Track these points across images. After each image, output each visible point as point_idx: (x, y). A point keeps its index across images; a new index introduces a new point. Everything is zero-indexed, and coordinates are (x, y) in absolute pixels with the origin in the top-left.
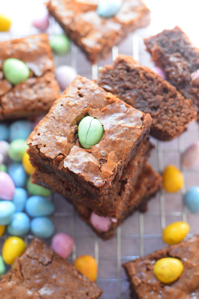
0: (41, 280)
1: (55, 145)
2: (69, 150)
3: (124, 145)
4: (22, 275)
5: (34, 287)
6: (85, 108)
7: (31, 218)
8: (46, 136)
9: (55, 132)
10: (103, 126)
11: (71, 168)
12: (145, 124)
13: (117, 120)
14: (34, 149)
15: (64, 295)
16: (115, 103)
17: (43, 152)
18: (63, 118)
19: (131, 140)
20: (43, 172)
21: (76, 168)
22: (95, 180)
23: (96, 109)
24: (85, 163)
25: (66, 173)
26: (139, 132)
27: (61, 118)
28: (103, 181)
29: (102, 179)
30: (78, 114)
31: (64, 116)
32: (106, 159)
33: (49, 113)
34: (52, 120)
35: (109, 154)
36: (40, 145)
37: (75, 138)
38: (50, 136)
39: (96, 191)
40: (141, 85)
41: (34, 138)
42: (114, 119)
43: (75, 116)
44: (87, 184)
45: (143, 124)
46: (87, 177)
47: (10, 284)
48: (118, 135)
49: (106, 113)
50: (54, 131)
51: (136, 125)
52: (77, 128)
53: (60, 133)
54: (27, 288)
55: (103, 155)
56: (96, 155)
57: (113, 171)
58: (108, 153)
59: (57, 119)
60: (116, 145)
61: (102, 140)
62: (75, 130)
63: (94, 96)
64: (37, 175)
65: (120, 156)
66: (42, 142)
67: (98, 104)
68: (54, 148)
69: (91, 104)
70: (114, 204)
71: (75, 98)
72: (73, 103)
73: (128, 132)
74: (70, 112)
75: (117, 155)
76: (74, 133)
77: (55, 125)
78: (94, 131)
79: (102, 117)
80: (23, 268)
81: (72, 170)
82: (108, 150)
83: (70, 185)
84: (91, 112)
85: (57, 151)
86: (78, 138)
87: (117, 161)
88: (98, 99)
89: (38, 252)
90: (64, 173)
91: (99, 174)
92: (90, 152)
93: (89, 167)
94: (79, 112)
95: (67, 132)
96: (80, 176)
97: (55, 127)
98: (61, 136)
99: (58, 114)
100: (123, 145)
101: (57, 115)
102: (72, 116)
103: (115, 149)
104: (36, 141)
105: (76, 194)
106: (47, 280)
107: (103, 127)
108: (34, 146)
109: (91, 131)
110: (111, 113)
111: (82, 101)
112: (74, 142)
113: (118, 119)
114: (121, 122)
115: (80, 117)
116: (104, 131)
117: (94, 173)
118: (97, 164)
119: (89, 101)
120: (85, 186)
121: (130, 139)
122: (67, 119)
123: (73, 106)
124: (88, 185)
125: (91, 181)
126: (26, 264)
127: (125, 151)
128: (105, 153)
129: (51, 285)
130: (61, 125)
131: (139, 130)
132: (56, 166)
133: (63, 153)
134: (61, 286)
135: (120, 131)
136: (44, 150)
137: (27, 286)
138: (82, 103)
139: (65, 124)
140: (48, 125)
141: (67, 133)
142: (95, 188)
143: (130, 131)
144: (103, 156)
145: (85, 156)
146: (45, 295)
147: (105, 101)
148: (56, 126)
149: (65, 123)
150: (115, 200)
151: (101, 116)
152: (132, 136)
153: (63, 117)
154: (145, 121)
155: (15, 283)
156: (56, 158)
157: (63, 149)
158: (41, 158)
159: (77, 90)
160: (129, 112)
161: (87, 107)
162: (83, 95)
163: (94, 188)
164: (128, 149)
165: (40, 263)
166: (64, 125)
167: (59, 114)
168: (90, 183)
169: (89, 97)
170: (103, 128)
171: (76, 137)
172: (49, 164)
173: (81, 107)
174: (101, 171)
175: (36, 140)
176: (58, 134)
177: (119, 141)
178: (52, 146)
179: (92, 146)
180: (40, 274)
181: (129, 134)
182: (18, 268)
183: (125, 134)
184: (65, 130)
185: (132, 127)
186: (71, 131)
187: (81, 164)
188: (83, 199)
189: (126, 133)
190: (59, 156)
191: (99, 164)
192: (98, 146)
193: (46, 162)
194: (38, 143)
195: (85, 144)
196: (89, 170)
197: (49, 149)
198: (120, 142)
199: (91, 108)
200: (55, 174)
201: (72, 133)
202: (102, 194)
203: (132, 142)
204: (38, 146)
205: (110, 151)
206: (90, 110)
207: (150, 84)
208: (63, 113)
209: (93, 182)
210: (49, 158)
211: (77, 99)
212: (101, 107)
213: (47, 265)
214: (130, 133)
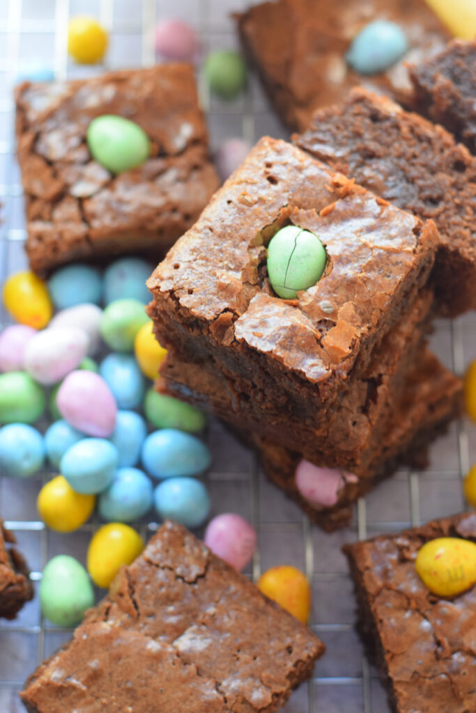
0: (181, 617)
1: (214, 290)
2: (245, 303)
3: (376, 289)
4: (136, 607)
5: (163, 633)
6: (284, 207)
7: (156, 481)
8: (194, 271)
9: (215, 260)
10: (325, 246)
11: (252, 340)
12: (422, 242)
13: (358, 234)
14: (166, 301)
15: (236, 653)
16: (353, 196)
17: (187, 306)
18: (232, 231)
19: (390, 278)
20: (186, 361)
21: (264, 340)
22: (307, 366)
23: (309, 211)
24: (284, 328)
25: (241, 354)
26: (410, 260)
27: (229, 231)
28: (328, 368)
29: (326, 365)
30: (267, 221)
31: (235, 225)
32: (334, 321)
33: (201, 219)
34: (206, 234)
35: (342, 308)
36: (179, 289)
37: (259, 276)
38: (201, 269)
39: (310, 395)
40: (402, 150)
41: (166, 274)
42: (352, 232)
43: (259, 225)
44: (289, 378)
45: (419, 243)
46: (289, 361)
47: (106, 627)
48: (360, 266)
49: (331, 217)
50: (212, 258)
51: (403, 244)
52: (264, 252)
53: (226, 262)
54: (147, 635)
55: (325, 310)
56: (309, 311)
57: (350, 348)
58: (337, 307)
59: (219, 233)
60: (356, 289)
61: (325, 276)
62: (260, 258)
63: (304, 180)
64: (171, 366)
65: (367, 314)
66: (184, 283)
67: (312, 199)
68: (211, 296)
69: (298, 198)
70: (351, 434)
71: (260, 185)
72: (256, 198)
73: (384, 260)
74: (249, 217)
75: (359, 311)
76: (257, 263)
77: (215, 245)
78: (304, 257)
79: (324, 227)
80: (137, 588)
81: (253, 344)
82: (338, 300)
83: (248, 386)
84: (295, 217)
85: (218, 303)
86: (267, 275)
87: (360, 324)
88: (312, 186)
89: (171, 552)
90: (234, 354)
91: (319, 353)
92: (296, 306)
93: (294, 338)
94: (270, 217)
95: (240, 261)
96: (273, 357)
97: (215, 250)
98: (229, 269)
99: (220, 221)
100: (373, 289)
101: (218, 224)
102: (252, 226)
103: (354, 297)
104: (170, 280)
105: (263, 407)
106: (195, 617)
107: (327, 248)
108: (166, 292)
109: (298, 258)
110: (343, 217)
111: (276, 192)
112: (257, 284)
113: (361, 231)
114: (366, 238)
115: (272, 227)
116: (328, 258)
117: (305, 351)
118: (313, 331)
119: (291, 193)
120: (285, 383)
121: (389, 276)
122: (242, 232)
123: (256, 203)
124: (291, 380)
125: (299, 368)
126: (144, 579)
127: (377, 302)
128: (332, 305)
129: (204, 628)
130: (227, 244)
131: (409, 256)
132: (216, 339)
133: (232, 308)
134: (228, 631)
135: (364, 258)
136: (188, 301)
137: (146, 629)
138: (275, 197)
139: (236, 243)
140: (198, 246)
141: (240, 263)
142: (308, 387)
143: (390, 258)
144: (327, 314)
145: (285, 313)
146: (190, 650)
147: (329, 192)
148: (217, 247)
149: (238, 241)
150: (354, 423)
151: (320, 224)
152: (394, 269)
153: (232, 227)
154: (422, 236)
155: (118, 624)
156: (218, 320)
157: (232, 300)
158: (181, 322)
159: (265, 169)
160: (386, 216)
161: (287, 206)
162: (277, 179)
163: (304, 386)
164: (383, 297)
165: (178, 577)
166: (236, 246)
167: (223, 221)
168: (297, 373)
169: (293, 183)
170: (326, 251)
171: (263, 273)
172: (199, 335)
173: (273, 205)
174: (322, 346)
175: (171, 278)
176: (220, 265)
177: (362, 279)
178: (208, 292)
179: (300, 292)
180: (177, 604)
181: (387, 265)
182: (126, 589)
183: (377, 263)
184: (236, 256)
185: (394, 249)
186: (251, 258)
187: (274, 331)
188: (280, 420)
189: (379, 261)
190: (225, 313)
191: (317, 330)
192: (313, 290)
193: (193, 331)
194: (175, 285)
195: (285, 287)
196: (295, 345)
197: (200, 298)
198: (366, 281)
199: (296, 208)
200: (214, 361)
201: (252, 263)
202: (326, 400)
203: (393, 281)
204: (175, 293)
205: (344, 303)
206: (294, 213)
207: (424, 150)
208: (233, 220)
209: (303, 370)
210: (201, 321)
211: (264, 188)
212: (319, 206)
213: (195, 582)
214: (388, 262)
